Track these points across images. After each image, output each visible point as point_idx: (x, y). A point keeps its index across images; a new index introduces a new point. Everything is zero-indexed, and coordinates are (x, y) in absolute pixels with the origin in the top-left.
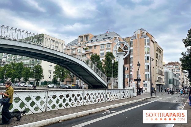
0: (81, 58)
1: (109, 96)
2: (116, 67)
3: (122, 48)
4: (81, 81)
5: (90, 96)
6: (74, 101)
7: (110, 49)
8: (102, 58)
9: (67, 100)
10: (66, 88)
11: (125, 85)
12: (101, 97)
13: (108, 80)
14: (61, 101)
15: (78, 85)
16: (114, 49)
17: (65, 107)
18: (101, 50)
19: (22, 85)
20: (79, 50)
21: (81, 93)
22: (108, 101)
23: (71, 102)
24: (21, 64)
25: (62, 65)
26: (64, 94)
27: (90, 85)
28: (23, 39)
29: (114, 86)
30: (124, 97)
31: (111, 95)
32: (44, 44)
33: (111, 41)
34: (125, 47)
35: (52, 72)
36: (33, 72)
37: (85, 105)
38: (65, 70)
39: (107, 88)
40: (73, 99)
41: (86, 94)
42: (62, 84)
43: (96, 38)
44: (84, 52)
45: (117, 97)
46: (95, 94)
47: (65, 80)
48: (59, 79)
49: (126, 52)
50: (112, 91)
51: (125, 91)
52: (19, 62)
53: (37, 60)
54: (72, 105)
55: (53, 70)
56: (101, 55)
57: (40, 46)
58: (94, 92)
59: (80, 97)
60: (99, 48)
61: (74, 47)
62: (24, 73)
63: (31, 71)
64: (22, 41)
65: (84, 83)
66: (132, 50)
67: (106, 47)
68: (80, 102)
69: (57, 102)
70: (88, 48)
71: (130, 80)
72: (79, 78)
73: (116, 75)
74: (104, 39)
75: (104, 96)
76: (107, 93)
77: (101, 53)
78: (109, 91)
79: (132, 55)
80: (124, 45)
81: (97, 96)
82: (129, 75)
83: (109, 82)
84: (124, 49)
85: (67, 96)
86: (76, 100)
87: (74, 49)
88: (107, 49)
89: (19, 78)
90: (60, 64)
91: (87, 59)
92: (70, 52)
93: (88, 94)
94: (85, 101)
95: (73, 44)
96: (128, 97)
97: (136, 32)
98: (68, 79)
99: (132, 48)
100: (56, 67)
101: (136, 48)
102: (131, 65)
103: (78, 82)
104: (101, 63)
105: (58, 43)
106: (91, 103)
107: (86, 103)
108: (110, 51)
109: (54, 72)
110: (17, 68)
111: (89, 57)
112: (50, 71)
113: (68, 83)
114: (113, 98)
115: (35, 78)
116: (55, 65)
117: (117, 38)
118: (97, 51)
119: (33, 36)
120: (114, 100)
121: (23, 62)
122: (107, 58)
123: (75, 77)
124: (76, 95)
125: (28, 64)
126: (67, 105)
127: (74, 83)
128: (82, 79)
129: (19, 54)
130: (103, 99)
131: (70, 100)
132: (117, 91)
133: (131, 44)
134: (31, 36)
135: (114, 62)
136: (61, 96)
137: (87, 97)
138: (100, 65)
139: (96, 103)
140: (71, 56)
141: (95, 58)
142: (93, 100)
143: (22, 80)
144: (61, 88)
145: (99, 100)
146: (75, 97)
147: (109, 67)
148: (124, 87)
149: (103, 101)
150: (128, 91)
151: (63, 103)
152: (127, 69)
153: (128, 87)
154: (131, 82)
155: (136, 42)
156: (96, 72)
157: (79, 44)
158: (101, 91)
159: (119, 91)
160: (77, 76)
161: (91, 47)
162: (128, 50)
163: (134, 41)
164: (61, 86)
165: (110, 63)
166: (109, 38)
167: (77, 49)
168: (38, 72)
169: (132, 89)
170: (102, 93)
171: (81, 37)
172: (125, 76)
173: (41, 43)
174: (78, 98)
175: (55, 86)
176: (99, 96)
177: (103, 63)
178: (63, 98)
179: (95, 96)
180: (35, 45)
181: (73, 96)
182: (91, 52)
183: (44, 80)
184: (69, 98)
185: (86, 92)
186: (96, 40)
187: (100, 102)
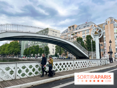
0: (70, 40)
1: (91, 64)
2: (94, 44)
3: (98, 32)
4: (72, 54)
5: (78, 64)
6: (68, 67)
7: (89, 33)
8: (84, 40)
9: (64, 66)
10: (62, 59)
11: (101, 56)
12: (85, 64)
13: (89, 53)
14: (60, 67)
15: (70, 57)
16: (92, 33)
17: (63, 70)
18: (83, 34)
19: (39, 58)
20: (69, 35)
21: (72, 62)
22: (90, 67)
23: (66, 68)
24: (38, 46)
25: (60, 45)
26: (62, 62)
27: (77, 57)
28: (38, 32)
29: (93, 57)
30: (101, 64)
31: (91, 63)
32: (49, 34)
33: (89, 28)
34: (99, 31)
35: (54, 50)
36: (44, 50)
37: (75, 69)
38: (62, 48)
39: (88, 58)
40: (67, 66)
41: (75, 63)
42: (60, 57)
43: (79, 27)
44: (72, 36)
45: (96, 64)
46: (81, 62)
47: (62, 54)
48: (58, 54)
49: (101, 34)
50: (92, 60)
51: (101, 60)
52: (37, 45)
53: (46, 43)
54: (67, 69)
55: (55, 48)
56: (83, 37)
57: (47, 35)
58: (80, 61)
59: (71, 64)
60: (81, 33)
61: (66, 34)
62: (39, 51)
63: (43, 49)
64: (37, 33)
65: (73, 56)
66: (105, 32)
67: (86, 32)
68: (72, 67)
69: (58, 68)
70: (74, 33)
71: (104, 53)
72: (70, 52)
73: (94, 50)
74: (84, 27)
75: (87, 64)
76: (89, 62)
77: (83, 36)
78: (90, 61)
79: (105, 35)
80: (98, 29)
81: (82, 64)
82: (104, 50)
83: (90, 55)
84: (99, 32)
85: (64, 64)
86: (69, 66)
87: (66, 35)
88: (87, 33)
89: (37, 54)
90: (59, 45)
91: (74, 41)
92: (63, 37)
93: (76, 63)
94: (75, 67)
95: (65, 32)
96: (104, 64)
97: (107, 20)
98: (64, 54)
99: (104, 31)
100: (56, 46)
101: (108, 31)
102: (105, 42)
103: (70, 55)
104: (84, 43)
105: (56, 32)
106: (79, 68)
107: (76, 68)
108: (89, 34)
109: (56, 50)
110: (36, 49)
111: (75, 39)
112: (53, 49)
113: (64, 56)
114: (93, 65)
115: (45, 53)
116: (56, 45)
117: (93, 26)
118: (80, 35)
119: (43, 30)
120: (94, 66)
121: (39, 45)
122: (88, 39)
123: (68, 52)
124: (69, 63)
125: (41, 46)
126: (64, 69)
127: (67, 56)
128: (72, 53)
129: (36, 40)
130: (87, 66)
131: (66, 66)
132: (95, 60)
133: (104, 28)
134: (42, 30)
135: (93, 41)
136: (60, 64)
137: (76, 65)
138: (83, 44)
139: (82, 68)
140: (65, 39)
141: (80, 40)
142: (80, 66)
143: (39, 55)
144: (60, 59)
145: (84, 66)
146: (68, 65)
147: (89, 45)
148: (100, 58)
149: (86, 67)
150: (104, 60)
151: (61, 68)
152: (102, 45)
153: (103, 57)
154: (105, 54)
155: (108, 26)
156: (81, 48)
157: (69, 32)
158: (84, 61)
159: (97, 60)
160: (69, 52)
161: (76, 33)
162: (102, 33)
163: (106, 26)
164: (60, 58)
165: (89, 42)
166: (88, 26)
167: (68, 35)
168: (47, 50)
169: (106, 59)
170: (86, 62)
171: (70, 27)
172: (101, 50)
173: (47, 33)
174: (71, 65)
175: (56, 58)
176: (84, 64)
177: (85, 42)
178: (61, 65)
179: (81, 64)
180: (44, 35)
181: (67, 64)
182: (76, 36)
183: (50, 55)
184: (65, 65)
185: (75, 62)
186: (80, 28)
187: (84, 68)
